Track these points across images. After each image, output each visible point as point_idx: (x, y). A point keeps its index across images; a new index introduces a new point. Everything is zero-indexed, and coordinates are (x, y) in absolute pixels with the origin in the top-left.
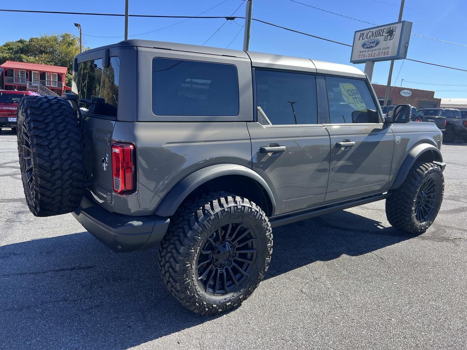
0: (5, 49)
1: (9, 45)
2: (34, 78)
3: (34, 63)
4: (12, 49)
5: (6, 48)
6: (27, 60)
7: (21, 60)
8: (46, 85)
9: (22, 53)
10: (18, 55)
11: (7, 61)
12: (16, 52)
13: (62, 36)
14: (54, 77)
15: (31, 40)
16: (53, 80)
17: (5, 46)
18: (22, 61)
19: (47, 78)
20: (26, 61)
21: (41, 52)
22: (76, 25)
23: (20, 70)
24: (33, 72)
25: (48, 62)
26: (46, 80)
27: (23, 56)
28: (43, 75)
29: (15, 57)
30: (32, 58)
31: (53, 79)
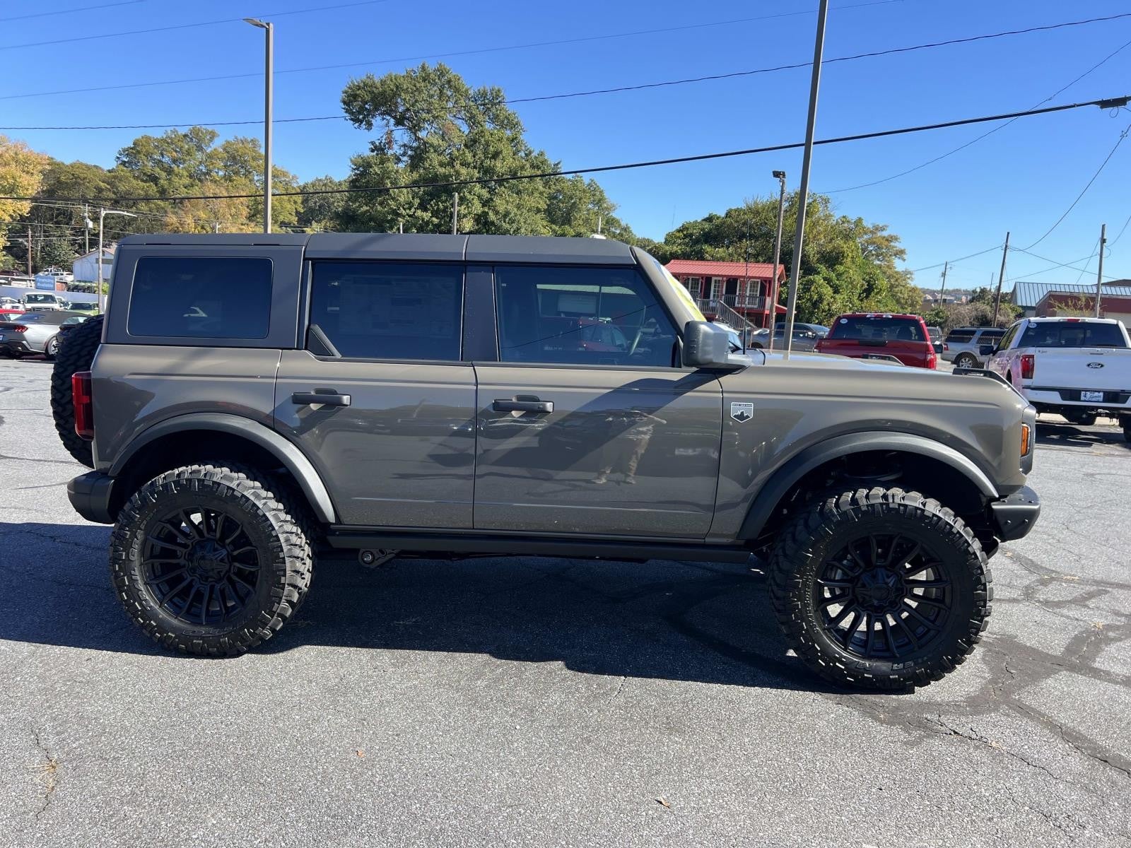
0: (679, 237)
1: (688, 229)
2: (715, 292)
3: (723, 259)
4: (691, 235)
5: (681, 234)
6: (712, 256)
7: (700, 257)
8: (736, 305)
9: (706, 242)
10: (697, 247)
11: (672, 261)
12: (697, 241)
13: (788, 198)
14: (754, 286)
15: (728, 214)
16: (750, 294)
17: (679, 231)
18: (702, 259)
19: (740, 290)
20: (709, 258)
21: (742, 237)
22: (776, 174)
23: (691, 278)
24: (714, 279)
25: (748, 258)
26: (737, 294)
27: (706, 247)
28: (732, 282)
29: (692, 252)
30: (721, 251)
31: (750, 291)
